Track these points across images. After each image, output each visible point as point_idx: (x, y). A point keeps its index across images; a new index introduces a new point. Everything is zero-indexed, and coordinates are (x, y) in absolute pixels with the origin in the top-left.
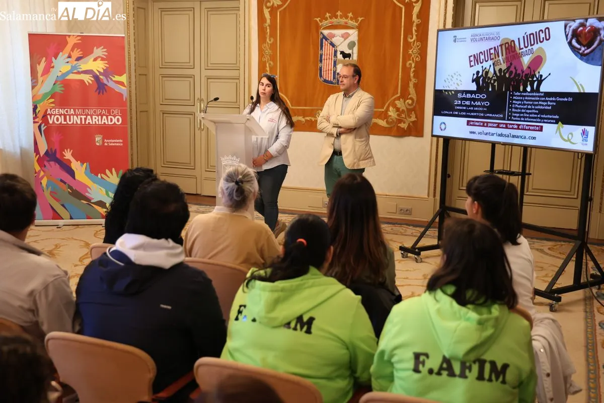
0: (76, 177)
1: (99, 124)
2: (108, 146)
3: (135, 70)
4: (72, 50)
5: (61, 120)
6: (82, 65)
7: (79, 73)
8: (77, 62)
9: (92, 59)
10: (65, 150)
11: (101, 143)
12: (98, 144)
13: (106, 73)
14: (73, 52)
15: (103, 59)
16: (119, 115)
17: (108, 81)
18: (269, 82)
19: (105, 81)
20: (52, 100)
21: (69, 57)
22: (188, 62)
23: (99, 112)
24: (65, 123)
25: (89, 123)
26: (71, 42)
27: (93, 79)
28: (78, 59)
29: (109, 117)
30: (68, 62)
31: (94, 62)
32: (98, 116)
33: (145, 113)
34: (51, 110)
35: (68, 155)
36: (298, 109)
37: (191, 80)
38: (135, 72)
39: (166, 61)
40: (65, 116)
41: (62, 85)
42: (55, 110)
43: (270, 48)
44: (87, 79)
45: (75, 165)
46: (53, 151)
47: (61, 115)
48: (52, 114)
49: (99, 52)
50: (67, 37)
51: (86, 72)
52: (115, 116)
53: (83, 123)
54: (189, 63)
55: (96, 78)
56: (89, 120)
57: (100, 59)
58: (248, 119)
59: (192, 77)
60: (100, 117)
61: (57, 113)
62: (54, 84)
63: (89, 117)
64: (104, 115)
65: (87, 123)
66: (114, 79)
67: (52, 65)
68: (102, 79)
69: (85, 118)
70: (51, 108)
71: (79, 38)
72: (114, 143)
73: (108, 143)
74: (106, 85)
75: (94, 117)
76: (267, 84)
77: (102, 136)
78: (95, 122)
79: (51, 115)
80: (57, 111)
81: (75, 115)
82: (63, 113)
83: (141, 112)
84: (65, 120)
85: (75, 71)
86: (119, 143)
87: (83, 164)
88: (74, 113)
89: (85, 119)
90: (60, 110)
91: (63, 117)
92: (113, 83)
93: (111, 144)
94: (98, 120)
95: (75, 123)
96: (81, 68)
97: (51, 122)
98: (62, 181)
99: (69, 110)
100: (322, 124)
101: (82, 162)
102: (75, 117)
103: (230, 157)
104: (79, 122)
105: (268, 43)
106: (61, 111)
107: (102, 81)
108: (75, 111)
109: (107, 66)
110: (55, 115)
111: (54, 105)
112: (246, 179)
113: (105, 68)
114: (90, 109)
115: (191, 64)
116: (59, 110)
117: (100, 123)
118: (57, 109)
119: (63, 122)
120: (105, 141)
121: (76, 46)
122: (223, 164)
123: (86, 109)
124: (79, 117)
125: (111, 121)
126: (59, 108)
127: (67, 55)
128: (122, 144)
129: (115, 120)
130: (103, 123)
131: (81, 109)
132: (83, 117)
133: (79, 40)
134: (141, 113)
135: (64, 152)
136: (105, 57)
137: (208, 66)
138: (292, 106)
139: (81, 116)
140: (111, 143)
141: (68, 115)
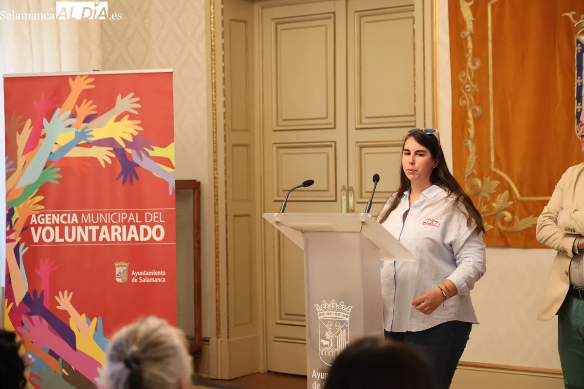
0: (78, 347)
1: (122, 242)
2: (138, 283)
3: (225, 136)
4: (79, 103)
5: (55, 234)
6: (94, 130)
7: (88, 145)
8: (85, 125)
9: (114, 117)
10: (60, 293)
11: (125, 278)
12: (119, 280)
13: (137, 143)
14: (79, 106)
15: (132, 117)
16: (160, 223)
17: (142, 159)
18: (420, 148)
19: (136, 159)
20: (40, 198)
21: (73, 115)
22: (325, 116)
23: (122, 217)
24: (62, 240)
25: (104, 239)
26: (77, 88)
27: (113, 155)
28: (88, 119)
29: (142, 227)
30: (70, 126)
31: (118, 123)
32: (121, 225)
33: (246, 218)
34: (37, 216)
35: (64, 302)
36: (534, 202)
37: (331, 151)
38: (225, 141)
39: (285, 117)
40: (62, 226)
41: (58, 169)
42: (44, 217)
43: (474, 81)
44: (103, 155)
45: (78, 322)
46: (39, 296)
47: (53, 226)
48: (39, 225)
49: (126, 103)
50: (70, 80)
51: (100, 143)
52: (152, 225)
53: (94, 239)
54: (327, 118)
55: (120, 153)
56: (104, 235)
57: (127, 116)
58: (363, 223)
59: (331, 146)
60: (124, 227)
61: (47, 222)
62: (45, 168)
63: (105, 228)
64: (132, 223)
65: (101, 239)
66: (151, 153)
67: (42, 134)
68: (131, 155)
69: (97, 230)
70: (38, 212)
71: (92, 80)
72: (149, 277)
73: (138, 277)
74: (138, 165)
75: (113, 227)
76: (418, 151)
77: (127, 264)
78: (116, 237)
79: (36, 226)
80: (47, 219)
81: (80, 224)
82: (58, 222)
83: (235, 216)
84: (62, 235)
85: (83, 142)
86: (160, 277)
87: (91, 320)
88: (77, 222)
89: (98, 232)
90: (54, 215)
91: (57, 228)
92: (151, 161)
93: (145, 280)
94: (121, 234)
95: (79, 240)
96: (92, 136)
97: (36, 239)
98: (51, 353)
99: (69, 215)
100: (546, 229)
101: (90, 318)
102: (80, 228)
103: (333, 304)
104: (86, 239)
105: (469, 69)
106: (56, 219)
107: (129, 159)
108: (79, 218)
109: (141, 129)
110: (44, 226)
111: (42, 207)
112: (150, 354)
113: (136, 133)
114: (107, 212)
115: (331, 119)
116: (51, 217)
117: (124, 239)
118: (47, 215)
119: (58, 240)
120: (133, 273)
121: (85, 95)
122: (320, 318)
123: (99, 212)
124: (86, 228)
125: (146, 234)
126: (51, 213)
127: (69, 113)
128: (164, 280)
129: (152, 233)
130: (129, 239)
131: (91, 213)
132: (94, 228)
133: (90, 84)
134: (236, 219)
135: (56, 297)
136: (136, 113)
137: (361, 123)
138: (521, 194)
139: (91, 227)
140: (144, 277)
141: (67, 225)
